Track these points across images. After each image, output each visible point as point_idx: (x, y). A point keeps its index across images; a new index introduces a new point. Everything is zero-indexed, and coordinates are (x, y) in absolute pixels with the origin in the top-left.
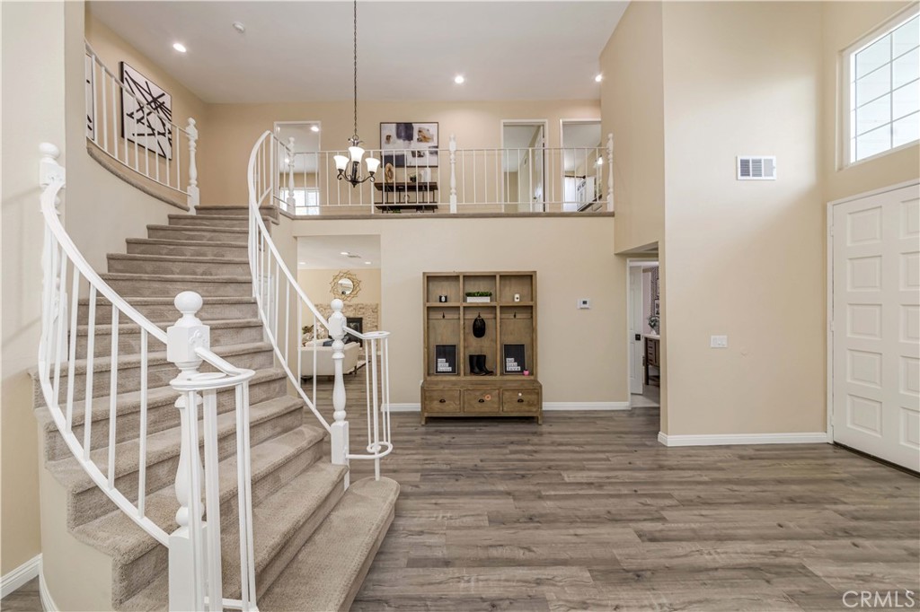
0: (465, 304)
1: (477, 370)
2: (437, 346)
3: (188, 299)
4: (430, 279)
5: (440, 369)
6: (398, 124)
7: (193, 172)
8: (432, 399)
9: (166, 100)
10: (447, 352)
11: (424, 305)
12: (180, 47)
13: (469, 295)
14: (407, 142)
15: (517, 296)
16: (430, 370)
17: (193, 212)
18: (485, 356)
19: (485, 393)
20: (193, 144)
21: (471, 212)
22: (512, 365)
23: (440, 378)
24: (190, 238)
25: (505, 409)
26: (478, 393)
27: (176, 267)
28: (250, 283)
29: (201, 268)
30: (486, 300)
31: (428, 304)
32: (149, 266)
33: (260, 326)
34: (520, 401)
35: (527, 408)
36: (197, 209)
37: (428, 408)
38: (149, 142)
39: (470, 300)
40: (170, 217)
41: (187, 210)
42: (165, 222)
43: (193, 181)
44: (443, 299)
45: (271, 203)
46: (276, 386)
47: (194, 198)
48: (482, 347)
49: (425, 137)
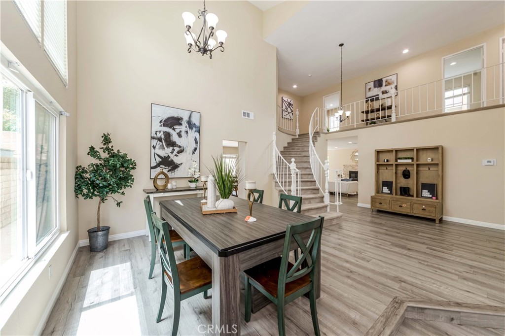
0: (396, 163)
1: (403, 193)
2: (383, 182)
3: (293, 160)
4: (378, 152)
5: (384, 191)
6: (375, 81)
7: (298, 125)
8: (376, 202)
9: (292, 102)
10: (388, 184)
11: (375, 163)
12: (295, 87)
13: (400, 159)
14: (379, 88)
15: (429, 158)
16: (378, 191)
17: (297, 137)
18: (409, 188)
19: (403, 203)
20: (297, 116)
21: (403, 119)
22: (426, 193)
23: (382, 195)
24: (297, 145)
25: (414, 212)
26: (399, 203)
27: (293, 153)
28: (309, 156)
29: (298, 153)
30: (410, 161)
31: (378, 163)
32: (288, 153)
33: (311, 168)
34: (423, 209)
35: (428, 214)
36: (299, 135)
37: (374, 205)
38: (288, 117)
39: (399, 161)
40: (292, 139)
41: (296, 136)
42: (291, 141)
43: (298, 127)
44: (386, 161)
45: (318, 130)
46: (313, 183)
47: (298, 133)
48: (408, 183)
49: (389, 83)
